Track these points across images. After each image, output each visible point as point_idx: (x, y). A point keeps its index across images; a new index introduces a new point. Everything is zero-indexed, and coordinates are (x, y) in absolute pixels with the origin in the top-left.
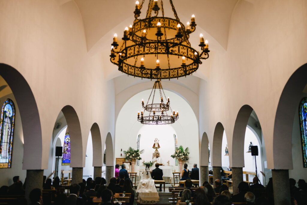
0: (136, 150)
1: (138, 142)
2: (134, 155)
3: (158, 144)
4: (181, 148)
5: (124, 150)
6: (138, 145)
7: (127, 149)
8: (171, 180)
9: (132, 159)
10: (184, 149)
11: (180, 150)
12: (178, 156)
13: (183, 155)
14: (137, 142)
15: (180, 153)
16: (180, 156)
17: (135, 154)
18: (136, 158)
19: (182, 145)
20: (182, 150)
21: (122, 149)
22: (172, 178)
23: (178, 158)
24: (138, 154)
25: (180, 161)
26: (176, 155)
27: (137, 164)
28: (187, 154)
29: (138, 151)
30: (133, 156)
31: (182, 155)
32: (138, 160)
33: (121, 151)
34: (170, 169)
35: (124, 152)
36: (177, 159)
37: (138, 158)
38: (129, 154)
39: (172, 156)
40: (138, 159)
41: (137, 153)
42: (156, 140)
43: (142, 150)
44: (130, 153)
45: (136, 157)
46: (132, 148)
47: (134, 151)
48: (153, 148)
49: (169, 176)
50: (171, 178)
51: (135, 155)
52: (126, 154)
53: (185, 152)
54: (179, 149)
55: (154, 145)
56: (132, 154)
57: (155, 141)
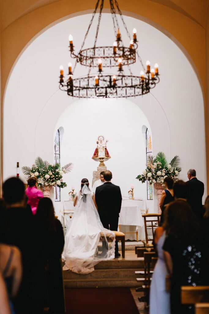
0: (53, 164)
1: (57, 146)
2: (47, 176)
3: (106, 149)
4: (161, 157)
5: (25, 166)
6: (58, 152)
7: (31, 164)
8: (137, 233)
9: (45, 185)
10: (168, 160)
11: (159, 163)
12: (153, 178)
13: (166, 174)
14: (55, 146)
15: (158, 169)
16: (158, 177)
17: (51, 174)
18: (54, 183)
19: (163, 152)
20: (163, 162)
21: (18, 163)
22: (140, 227)
23: (154, 181)
24: (58, 173)
25: (158, 189)
26: (150, 175)
27: (57, 198)
28: (176, 172)
29: (57, 167)
30: (45, 178)
31: (163, 174)
32: (58, 188)
33: (18, 166)
34: (137, 207)
35: (25, 168)
36: (151, 183)
37: (59, 182)
38: (37, 174)
39: (138, 177)
40: (58, 186)
41: (55, 171)
42: (101, 141)
43: (68, 163)
44: (39, 172)
45: (52, 182)
46: (44, 160)
47: (47, 167)
48: (93, 158)
49: (132, 224)
50: (137, 228)
51: (51, 176)
52: (29, 174)
53: (169, 166)
54: (155, 161)
55: (97, 151)
56: (43, 174)
57: (98, 143)
